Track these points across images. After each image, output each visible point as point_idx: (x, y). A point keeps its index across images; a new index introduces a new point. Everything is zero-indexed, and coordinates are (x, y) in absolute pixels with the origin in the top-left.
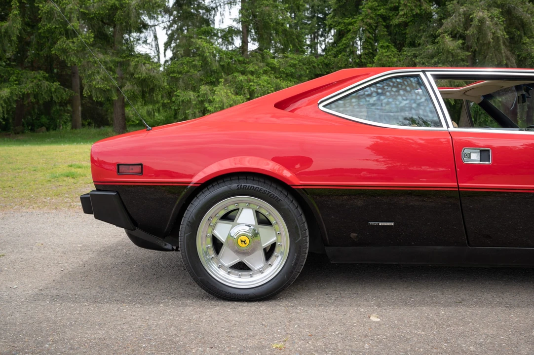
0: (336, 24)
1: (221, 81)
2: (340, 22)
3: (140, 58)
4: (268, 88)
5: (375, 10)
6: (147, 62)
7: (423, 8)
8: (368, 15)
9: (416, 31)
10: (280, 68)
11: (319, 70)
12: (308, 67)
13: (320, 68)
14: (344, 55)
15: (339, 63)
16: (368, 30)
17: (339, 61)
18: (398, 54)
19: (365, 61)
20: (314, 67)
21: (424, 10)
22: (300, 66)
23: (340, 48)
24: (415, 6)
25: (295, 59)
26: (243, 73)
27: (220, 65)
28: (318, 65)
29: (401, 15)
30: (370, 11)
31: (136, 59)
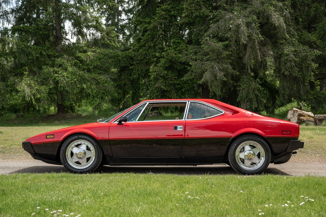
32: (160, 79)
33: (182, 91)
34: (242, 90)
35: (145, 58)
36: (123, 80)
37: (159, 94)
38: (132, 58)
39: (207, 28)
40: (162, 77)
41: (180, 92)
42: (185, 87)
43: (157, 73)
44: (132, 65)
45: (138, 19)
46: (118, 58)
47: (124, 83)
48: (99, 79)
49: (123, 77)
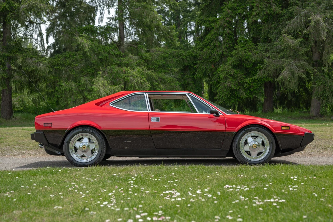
0: (202, 21)
1: (99, 74)
2: (205, 20)
3: (28, 53)
4: (141, 78)
5: (235, 10)
6: (33, 56)
7: (272, 10)
8: (229, 14)
9: (268, 28)
10: (152, 61)
11: (187, 62)
12: (177, 59)
13: (188, 60)
14: (209, 49)
15: (204, 55)
16: (228, 27)
17: (205, 53)
18: (254, 48)
19: (226, 53)
20: (183, 59)
21: (273, 11)
22: (170, 58)
23: (206, 42)
24: (265, 7)
25: (166, 52)
26: (119, 65)
27: (99, 58)
28: (187, 57)
29: (254, 15)
30: (230, 11)
31: (24, 54)
32: (229, 78)
33: (250, 90)
34: (318, 87)
35: (210, 57)
36: (186, 79)
37: (229, 93)
38: (195, 57)
39: (277, 26)
40: (231, 75)
41: (249, 92)
42: (253, 86)
43: (227, 72)
44: (195, 64)
45: (201, 18)
46: (182, 57)
47: (188, 83)
48: (166, 78)
49: (186, 76)
